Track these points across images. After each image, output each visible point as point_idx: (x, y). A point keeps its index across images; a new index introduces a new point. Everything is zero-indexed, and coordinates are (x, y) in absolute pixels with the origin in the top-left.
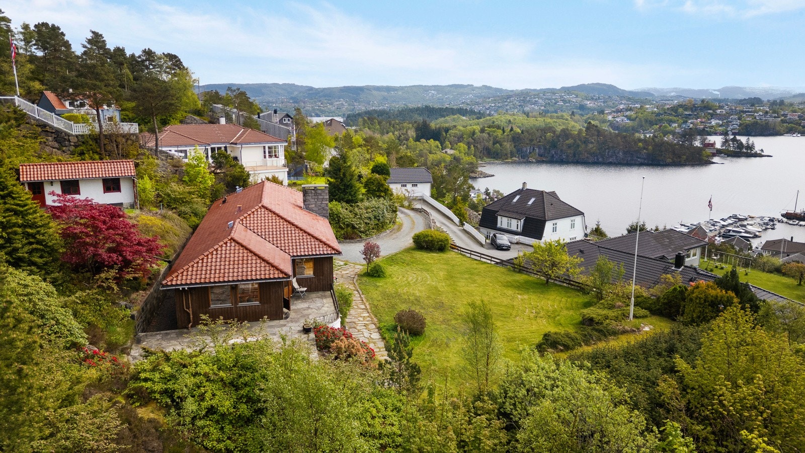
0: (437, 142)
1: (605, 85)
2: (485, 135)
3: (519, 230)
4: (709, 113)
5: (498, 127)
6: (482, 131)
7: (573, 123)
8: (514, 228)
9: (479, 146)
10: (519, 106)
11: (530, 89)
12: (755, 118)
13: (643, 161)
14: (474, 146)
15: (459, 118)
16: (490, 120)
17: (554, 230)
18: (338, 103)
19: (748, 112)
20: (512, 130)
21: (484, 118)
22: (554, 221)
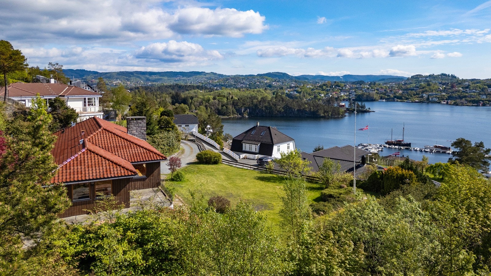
0: (186, 105)
1: (282, 73)
2: (216, 101)
3: (257, 151)
4: (339, 89)
5: (224, 96)
6: (214, 99)
7: (266, 94)
8: (253, 150)
9: (213, 108)
10: (234, 85)
11: (239, 75)
12: (363, 91)
13: (308, 115)
14: (210, 108)
15: (198, 91)
16: (217, 92)
17: (279, 150)
18: (116, 82)
19: (359, 88)
20: (232, 98)
21: (213, 91)
22: (278, 145)
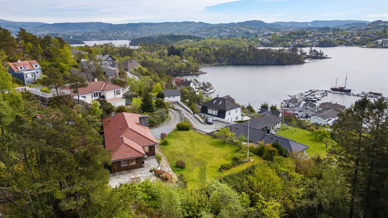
0: (179, 56)
2: (202, 52)
4: (305, 36)
5: (208, 48)
6: (200, 50)
7: (243, 43)
8: (214, 114)
9: (199, 58)
10: (218, 33)
12: (325, 38)
13: (274, 62)
14: (197, 58)
16: (204, 42)
17: (230, 114)
18: (126, 32)
19: (322, 35)
20: (214, 49)
21: (201, 40)
22: (229, 111)
